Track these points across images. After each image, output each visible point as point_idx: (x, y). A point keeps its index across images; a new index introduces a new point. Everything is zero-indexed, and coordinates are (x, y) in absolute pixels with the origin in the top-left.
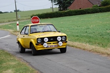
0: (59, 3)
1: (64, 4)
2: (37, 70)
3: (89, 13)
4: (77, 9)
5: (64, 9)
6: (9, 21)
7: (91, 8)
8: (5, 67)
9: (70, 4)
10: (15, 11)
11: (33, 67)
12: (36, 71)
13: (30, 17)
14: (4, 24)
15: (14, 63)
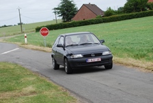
0: (63, 14)
1: (68, 15)
2: (61, 85)
3: (92, 23)
4: (81, 20)
5: (68, 21)
6: (14, 34)
7: (94, 18)
8: (23, 83)
9: (74, 15)
10: (19, 24)
11: (54, 82)
12: (61, 88)
13: (35, 30)
14: (10, 37)
15: (33, 79)
